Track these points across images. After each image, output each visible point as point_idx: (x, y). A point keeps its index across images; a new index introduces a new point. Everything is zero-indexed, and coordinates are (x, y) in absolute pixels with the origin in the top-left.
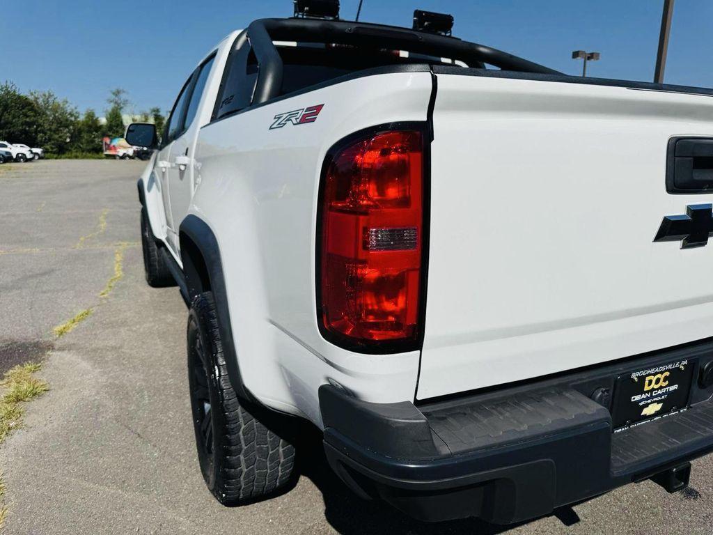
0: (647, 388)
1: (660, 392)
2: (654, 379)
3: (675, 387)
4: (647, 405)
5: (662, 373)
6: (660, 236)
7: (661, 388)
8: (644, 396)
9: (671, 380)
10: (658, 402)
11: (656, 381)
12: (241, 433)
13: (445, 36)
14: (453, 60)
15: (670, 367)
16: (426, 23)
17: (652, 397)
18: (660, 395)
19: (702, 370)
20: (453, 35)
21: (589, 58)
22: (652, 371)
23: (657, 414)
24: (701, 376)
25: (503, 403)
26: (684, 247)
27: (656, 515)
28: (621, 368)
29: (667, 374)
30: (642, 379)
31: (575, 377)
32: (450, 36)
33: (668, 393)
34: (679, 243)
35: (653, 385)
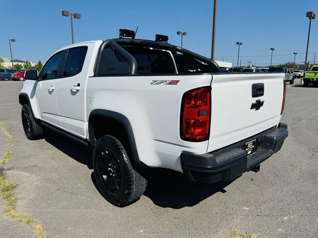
0: (248, 147)
1: (251, 148)
2: (250, 144)
3: (254, 146)
4: (248, 151)
5: (251, 143)
6: (251, 108)
7: (251, 146)
8: (248, 149)
9: (253, 144)
10: (251, 150)
11: (250, 145)
12: (134, 178)
13: (165, 43)
14: (166, 50)
15: (253, 141)
16: (160, 39)
17: (250, 149)
18: (251, 149)
19: (259, 141)
20: (168, 43)
21: (183, 34)
22: (249, 142)
23: (251, 153)
24: (259, 143)
25: (222, 152)
26: (256, 110)
27: (246, 187)
28: (243, 142)
29: (252, 143)
30: (248, 144)
31: (235, 145)
32: (167, 43)
33: (252, 148)
34: (255, 109)
35: (250, 146)
